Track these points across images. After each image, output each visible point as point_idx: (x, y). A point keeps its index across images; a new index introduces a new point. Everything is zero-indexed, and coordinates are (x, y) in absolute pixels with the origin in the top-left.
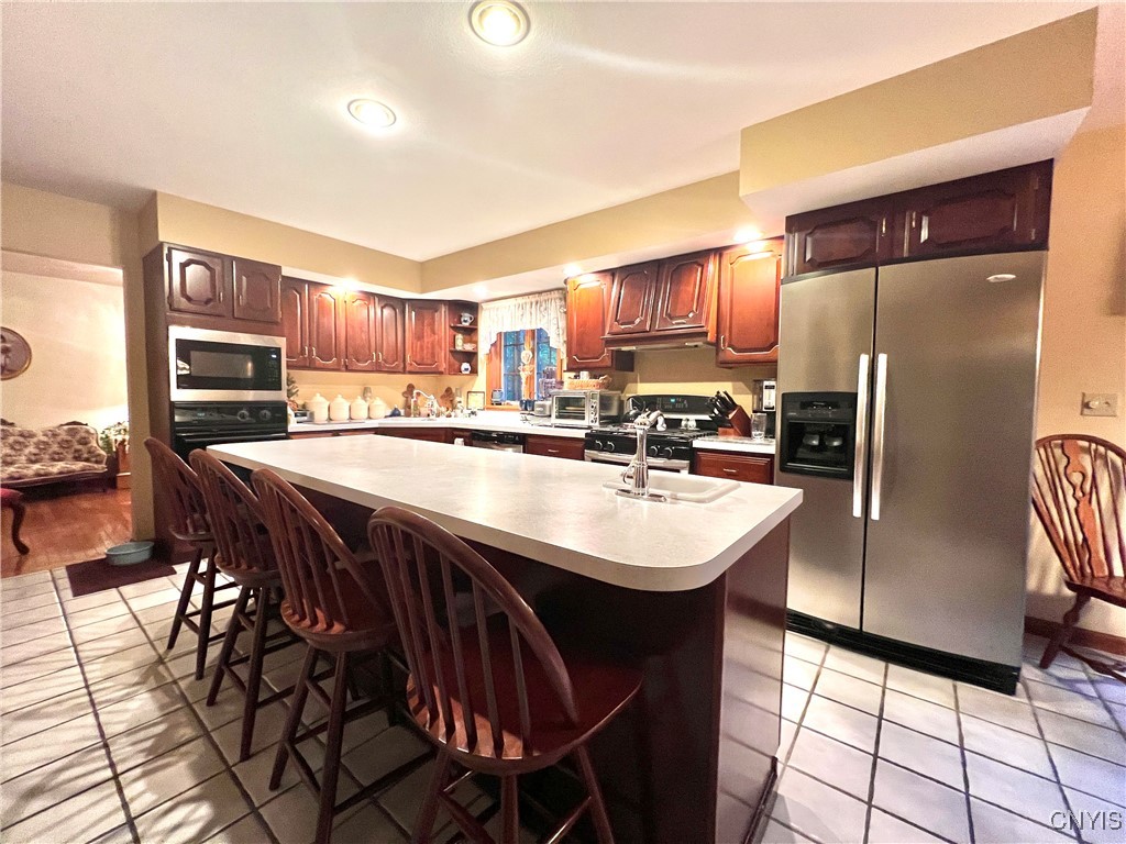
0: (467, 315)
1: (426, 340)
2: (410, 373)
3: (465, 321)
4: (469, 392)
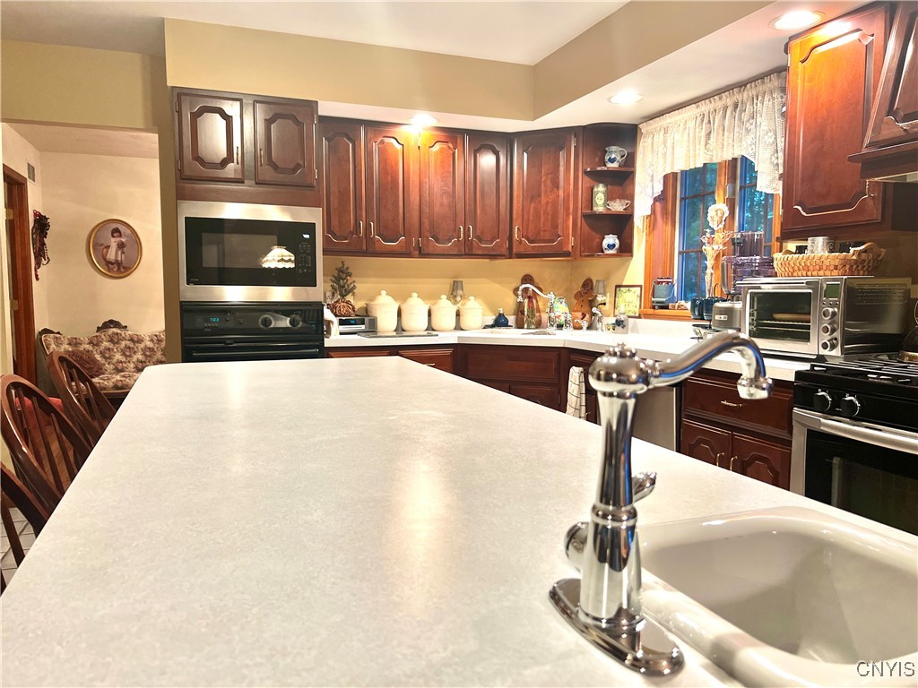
0: (615, 148)
1: (544, 199)
2: (520, 256)
3: (612, 161)
4: (617, 286)
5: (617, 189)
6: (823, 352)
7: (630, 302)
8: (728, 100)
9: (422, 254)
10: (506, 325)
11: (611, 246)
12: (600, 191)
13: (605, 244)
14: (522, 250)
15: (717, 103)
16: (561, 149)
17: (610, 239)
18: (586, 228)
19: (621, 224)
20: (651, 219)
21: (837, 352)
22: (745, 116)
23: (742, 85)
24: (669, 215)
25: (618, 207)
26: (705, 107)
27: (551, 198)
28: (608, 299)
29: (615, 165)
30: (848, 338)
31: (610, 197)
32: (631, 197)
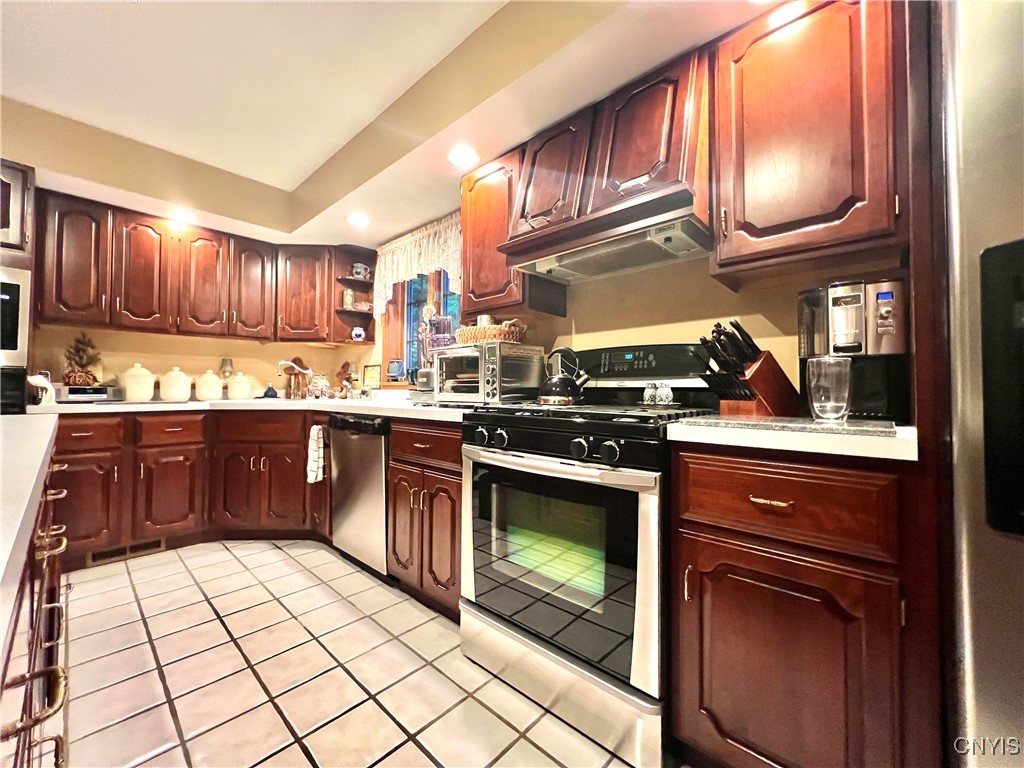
0: (359, 265)
1: (303, 295)
2: (283, 340)
3: (358, 273)
4: (366, 367)
5: (363, 295)
6: (488, 400)
7: (373, 377)
8: (431, 230)
9: (180, 332)
10: (274, 396)
11: (359, 336)
12: (349, 294)
13: (353, 335)
14: (284, 335)
15: (424, 232)
16: (318, 259)
17: (358, 330)
18: (339, 321)
19: (366, 320)
20: (387, 316)
21: (497, 398)
22: (441, 241)
23: (439, 220)
24: (399, 315)
25: (363, 307)
26: (417, 235)
27: (309, 297)
28: (359, 376)
29: (360, 277)
30: (504, 391)
31: (356, 300)
32: (371, 302)
